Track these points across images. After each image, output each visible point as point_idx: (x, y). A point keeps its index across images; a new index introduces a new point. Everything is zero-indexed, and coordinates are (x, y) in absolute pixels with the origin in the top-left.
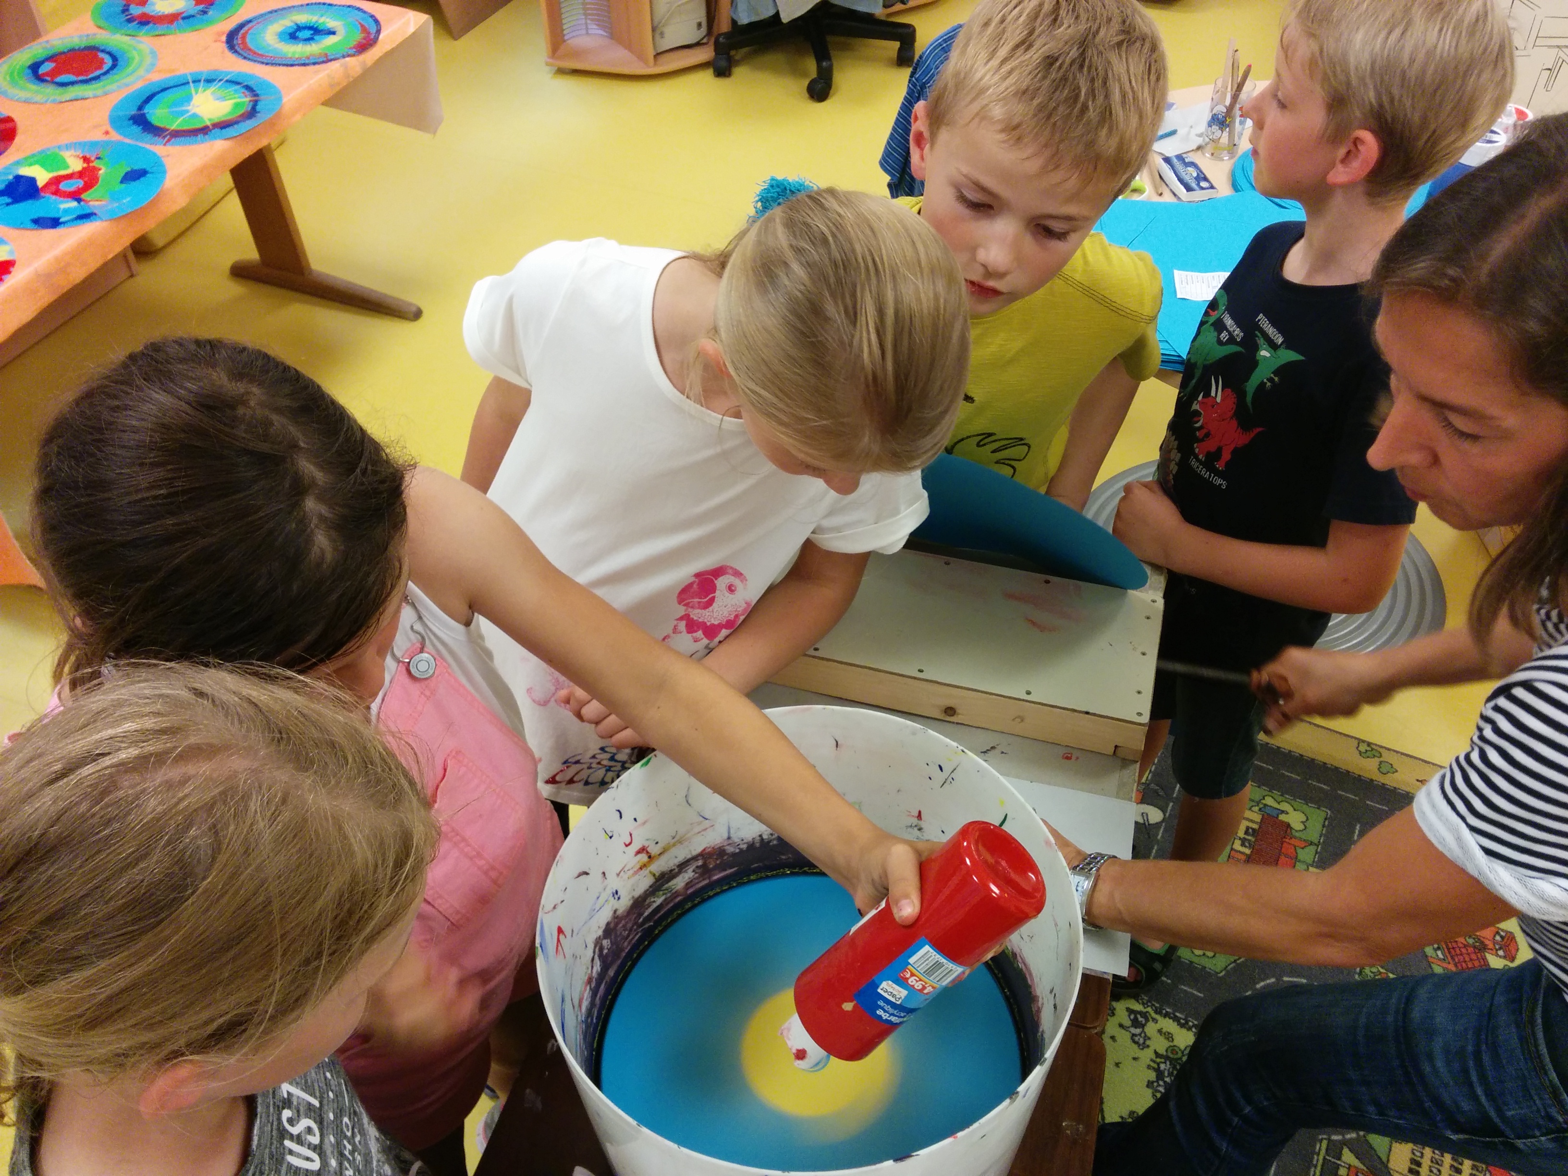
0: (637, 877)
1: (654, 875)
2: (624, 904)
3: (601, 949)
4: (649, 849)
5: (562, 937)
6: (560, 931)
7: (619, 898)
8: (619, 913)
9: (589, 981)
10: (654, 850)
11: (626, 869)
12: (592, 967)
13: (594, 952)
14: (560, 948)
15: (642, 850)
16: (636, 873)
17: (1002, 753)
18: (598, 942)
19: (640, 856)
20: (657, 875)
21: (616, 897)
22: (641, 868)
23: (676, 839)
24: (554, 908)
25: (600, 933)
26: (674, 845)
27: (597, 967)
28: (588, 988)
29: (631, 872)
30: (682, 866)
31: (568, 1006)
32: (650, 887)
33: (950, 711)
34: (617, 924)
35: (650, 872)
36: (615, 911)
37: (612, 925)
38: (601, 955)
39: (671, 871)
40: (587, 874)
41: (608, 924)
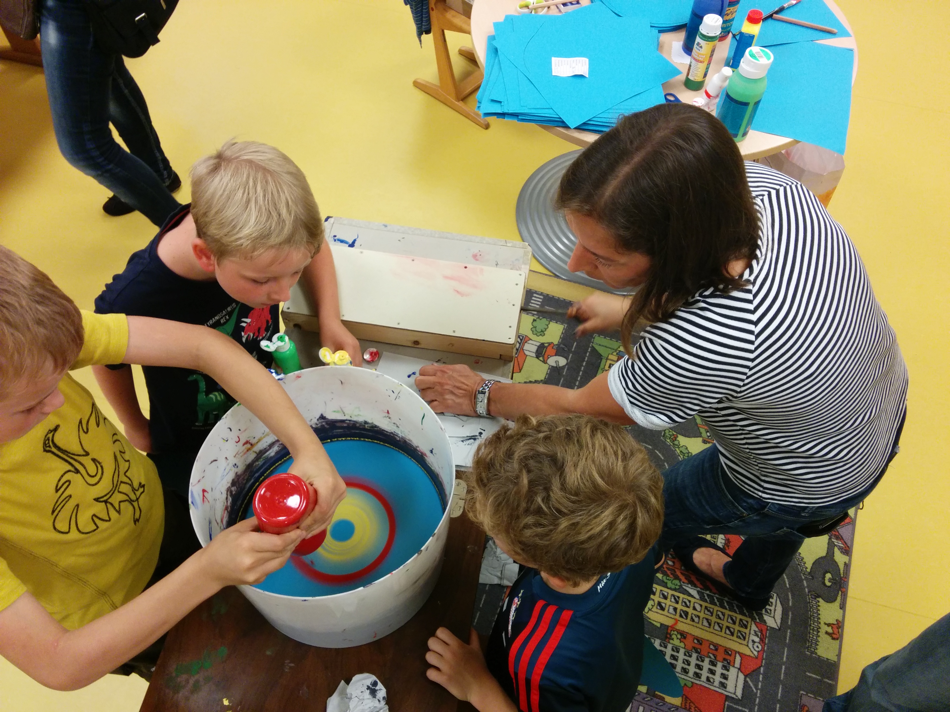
0: (246, 455)
1: (256, 452)
2: (241, 468)
3: (231, 492)
4: (250, 442)
5: (205, 494)
6: (204, 491)
7: (237, 467)
8: (239, 473)
9: (226, 508)
10: (253, 441)
11: (239, 453)
12: (227, 502)
13: (227, 494)
14: (205, 499)
15: (247, 442)
16: (245, 453)
17: (444, 363)
18: (229, 490)
19: (246, 445)
20: (258, 452)
21: (236, 467)
22: (248, 451)
23: (264, 435)
24: (199, 481)
25: (229, 485)
26: (264, 437)
27: (230, 499)
28: (226, 512)
29: (243, 453)
30: (271, 445)
31: (214, 524)
32: (255, 458)
33: (416, 343)
34: (238, 479)
35: (254, 452)
36: (236, 473)
37: (236, 480)
38: (231, 495)
39: (265, 449)
40: (216, 460)
41: (233, 480)
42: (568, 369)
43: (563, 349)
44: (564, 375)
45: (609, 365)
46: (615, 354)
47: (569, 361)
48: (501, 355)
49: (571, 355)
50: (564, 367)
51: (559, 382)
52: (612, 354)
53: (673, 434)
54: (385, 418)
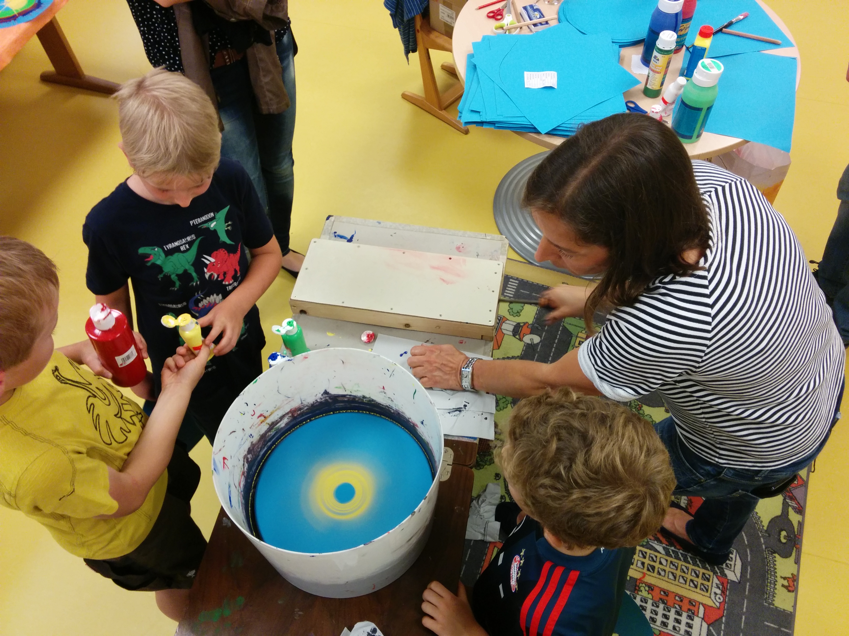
0: (260, 427)
1: (269, 424)
2: (256, 438)
3: (247, 459)
4: (264, 415)
5: (226, 461)
6: (224, 458)
7: (253, 437)
8: (254, 442)
9: (243, 473)
10: (266, 414)
11: (254, 425)
12: (244, 468)
13: (244, 461)
14: (225, 465)
15: (261, 415)
16: (259, 425)
17: (432, 343)
18: (245, 457)
19: (260, 418)
20: (270, 423)
21: (251, 437)
22: (261, 423)
23: (276, 408)
24: (220, 450)
25: (246, 453)
26: (276, 410)
27: (246, 465)
28: (243, 477)
29: (257, 425)
30: (282, 418)
31: (233, 488)
32: (268, 429)
33: (407, 325)
34: (253, 448)
35: (266, 423)
36: (252, 442)
37: (251, 448)
38: (248, 462)
39: (277, 421)
40: (234, 432)
41: (249, 449)
42: (542, 346)
43: (537, 328)
44: (538, 351)
45: (578, 342)
46: (584, 332)
47: (542, 338)
48: (482, 336)
49: (544, 333)
50: (538, 344)
51: (534, 358)
52: (581, 332)
53: (638, 404)
54: (381, 393)
